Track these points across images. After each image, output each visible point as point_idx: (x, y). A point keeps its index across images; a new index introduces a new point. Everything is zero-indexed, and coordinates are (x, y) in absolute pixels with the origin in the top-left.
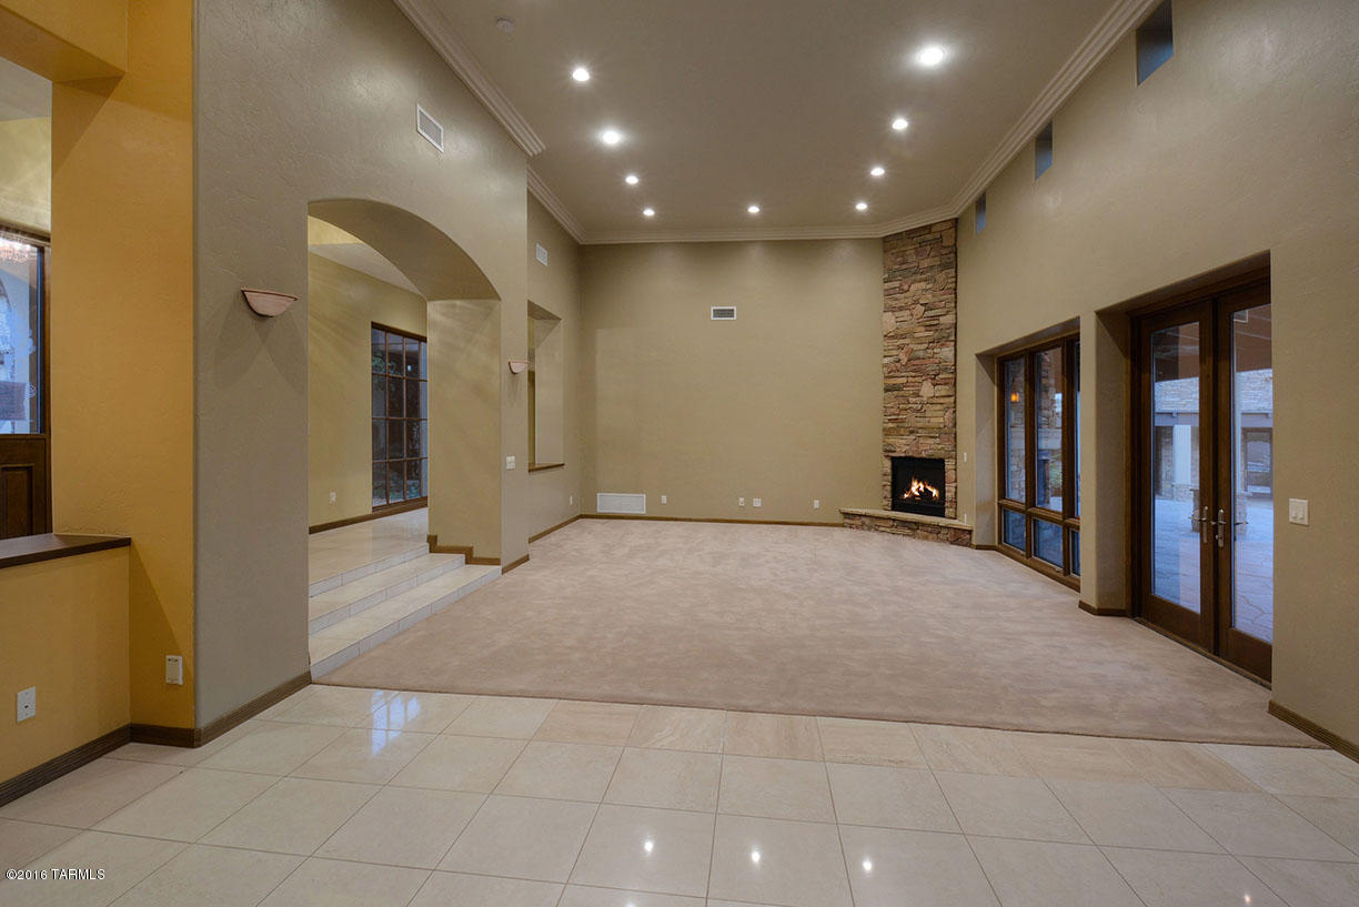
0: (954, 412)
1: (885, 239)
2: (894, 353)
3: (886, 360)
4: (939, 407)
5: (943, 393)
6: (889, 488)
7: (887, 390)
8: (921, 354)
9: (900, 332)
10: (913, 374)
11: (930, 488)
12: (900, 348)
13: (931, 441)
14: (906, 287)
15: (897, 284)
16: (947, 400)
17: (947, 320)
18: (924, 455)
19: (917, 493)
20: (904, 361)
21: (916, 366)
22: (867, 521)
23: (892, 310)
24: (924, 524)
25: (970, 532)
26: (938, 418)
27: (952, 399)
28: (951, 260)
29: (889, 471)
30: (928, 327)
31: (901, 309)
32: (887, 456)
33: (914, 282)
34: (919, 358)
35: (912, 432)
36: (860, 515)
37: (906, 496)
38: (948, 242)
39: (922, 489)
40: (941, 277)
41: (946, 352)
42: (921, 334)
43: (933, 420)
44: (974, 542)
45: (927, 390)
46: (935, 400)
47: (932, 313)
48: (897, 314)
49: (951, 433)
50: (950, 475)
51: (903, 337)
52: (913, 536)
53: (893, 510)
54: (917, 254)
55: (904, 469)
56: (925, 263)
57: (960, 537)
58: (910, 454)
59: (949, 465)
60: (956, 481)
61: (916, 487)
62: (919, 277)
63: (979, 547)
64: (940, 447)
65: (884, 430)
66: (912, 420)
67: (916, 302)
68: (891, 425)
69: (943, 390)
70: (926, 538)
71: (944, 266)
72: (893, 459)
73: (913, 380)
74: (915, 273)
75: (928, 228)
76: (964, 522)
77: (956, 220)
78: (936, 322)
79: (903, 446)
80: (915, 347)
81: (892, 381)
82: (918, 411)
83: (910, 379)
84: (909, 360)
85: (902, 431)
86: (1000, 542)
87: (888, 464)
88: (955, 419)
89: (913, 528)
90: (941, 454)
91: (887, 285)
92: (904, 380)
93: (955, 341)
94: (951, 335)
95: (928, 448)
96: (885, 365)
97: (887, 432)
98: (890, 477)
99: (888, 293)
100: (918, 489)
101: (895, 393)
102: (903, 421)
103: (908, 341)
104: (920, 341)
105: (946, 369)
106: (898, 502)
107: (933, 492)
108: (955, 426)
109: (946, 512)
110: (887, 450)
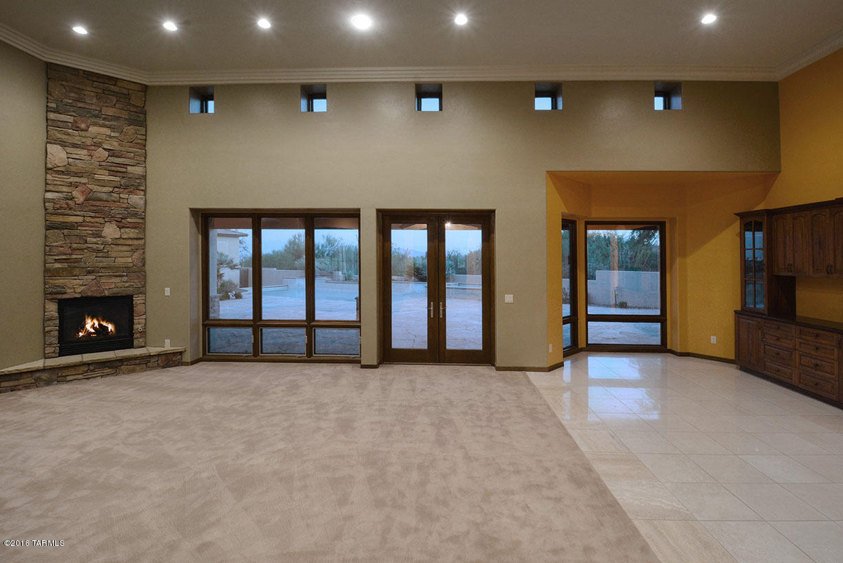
0: (143, 253)
1: (50, 66)
2: (65, 189)
3: (50, 195)
4: (125, 248)
5: (132, 236)
6: (56, 333)
7: (49, 228)
8: (104, 196)
9: (73, 169)
10: (93, 215)
11: (104, 324)
12: (72, 184)
13: (116, 279)
14: (83, 126)
15: (70, 119)
16: (136, 242)
17: (135, 170)
18: (107, 293)
19: (92, 330)
20: (80, 198)
21: (96, 207)
23: (62, 144)
25: (182, 353)
26: (125, 259)
27: (141, 242)
28: (139, 119)
29: (56, 314)
30: (113, 173)
31: (74, 146)
32: (51, 300)
33: (95, 124)
34: (100, 200)
35: (89, 273)
37: (81, 334)
39: (96, 325)
40: (130, 130)
41: (136, 199)
42: (102, 177)
43: (119, 260)
45: (110, 231)
46: (121, 242)
47: (118, 160)
48: (70, 150)
49: (139, 271)
50: (138, 309)
51: (76, 174)
53: (61, 354)
54: (99, 98)
56: (110, 112)
58: (89, 294)
59: (137, 300)
60: (145, 313)
61: (90, 324)
62: (101, 122)
64: (125, 285)
65: (46, 270)
66: (90, 260)
67: (98, 145)
68: (58, 265)
69: (132, 233)
71: (132, 122)
72: (60, 301)
73: (92, 220)
74: (96, 116)
75: (115, 80)
76: (166, 346)
77: (146, 87)
78: (124, 170)
79: (76, 286)
80: (95, 188)
81: (60, 219)
82: (99, 251)
83: (88, 219)
84: (87, 200)
85: (76, 271)
86: (204, 355)
87: (52, 308)
88: (144, 259)
90: (130, 291)
91: (53, 116)
92: (80, 219)
93: (146, 191)
94: (141, 184)
95: (111, 286)
96: (47, 201)
97: (50, 273)
98: (57, 321)
99: (55, 124)
100: (93, 326)
101: (66, 231)
102: (77, 261)
103: (84, 180)
104: (102, 183)
105: (135, 215)
106: (68, 344)
107: (110, 327)
108: (144, 265)
109: (136, 342)
110: (52, 293)
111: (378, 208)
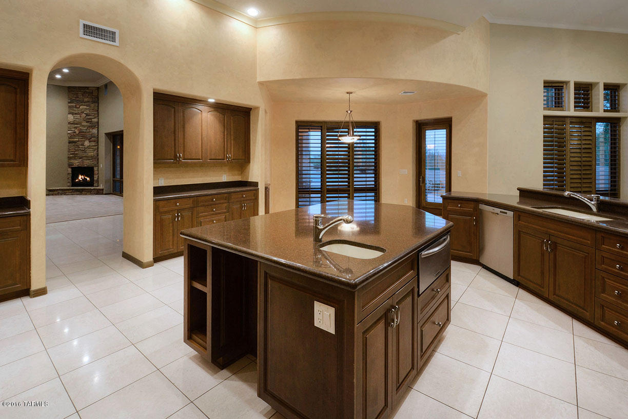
0: (98, 151)
1: (69, 88)
2: (73, 129)
3: (69, 132)
4: (91, 149)
5: (94, 145)
6: (70, 179)
7: (69, 143)
8: (85, 131)
9: (76, 122)
10: (81, 138)
11: (86, 178)
12: (75, 128)
13: (87, 161)
14: (78, 106)
15: (74, 105)
16: (95, 147)
17: (96, 120)
18: (85, 166)
19: (81, 180)
20: (77, 132)
21: (82, 135)
22: (60, 192)
23: (72, 114)
24: (85, 189)
25: (103, 189)
26: (91, 153)
27: (97, 147)
28: (96, 101)
29: (70, 172)
30: (87, 122)
31: (76, 114)
32: (69, 167)
33: (82, 105)
34: (83, 132)
35: (80, 158)
36: (58, 190)
37: (77, 180)
38: (95, 94)
39: (83, 178)
40: (93, 105)
41: (95, 131)
42: (84, 124)
43: (89, 154)
44: (104, 193)
45: (87, 143)
46: (90, 147)
47: (89, 117)
48: (75, 115)
49: (96, 158)
50: (96, 172)
51: (76, 124)
52: (81, 194)
53: (72, 186)
54: (83, 95)
55: (76, 171)
56: (87, 100)
57: (99, 192)
58: (80, 166)
59: (95, 169)
60: (98, 174)
61: (80, 177)
62: (84, 104)
63: (105, 194)
64: (92, 163)
65: (68, 157)
66: (80, 154)
67: (83, 112)
68: (71, 156)
69: (93, 144)
70: (86, 194)
71: (93, 102)
72: (72, 168)
73: (81, 140)
74: (82, 102)
75: (87, 88)
76: (101, 187)
77: (98, 88)
78: (91, 121)
79: (76, 163)
80: (82, 128)
81: (72, 140)
82: (84, 151)
84: (79, 132)
85: (76, 158)
86: (113, 191)
87: (70, 170)
88: (98, 153)
90: (93, 165)
91: (69, 105)
92: (77, 139)
93: (98, 128)
94: (97, 125)
95: (87, 163)
96: (69, 134)
97: (69, 158)
98: (71, 175)
99: (70, 107)
100: (81, 178)
101: (73, 144)
102: (77, 154)
103: (79, 126)
104: (84, 126)
105: (94, 137)
106: (74, 184)
107: (88, 179)
108: (98, 155)
109: (95, 185)
110: (70, 165)
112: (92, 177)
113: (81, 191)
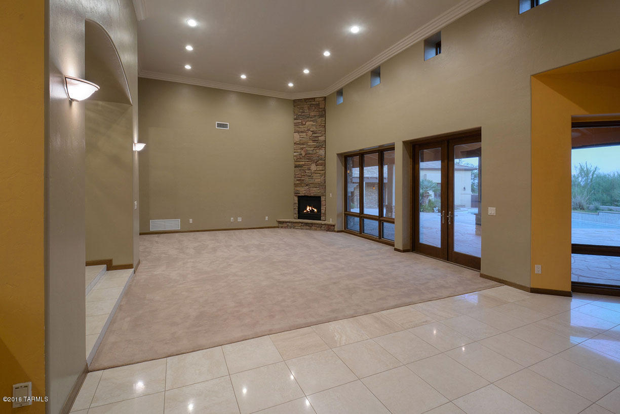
0: (325, 177)
1: (295, 101)
2: (299, 151)
3: (295, 154)
4: (318, 175)
6: (297, 209)
7: (295, 167)
8: (311, 152)
9: (302, 142)
10: (307, 160)
11: (313, 209)
12: (302, 149)
13: (314, 189)
14: (304, 123)
15: (300, 121)
16: (322, 172)
17: (322, 138)
18: (312, 195)
19: (309, 211)
20: (304, 154)
21: (309, 157)
22: (290, 224)
23: (298, 132)
25: (334, 226)
26: (318, 179)
27: (324, 172)
28: (323, 114)
29: (297, 202)
30: (314, 141)
31: (302, 132)
32: (296, 196)
33: (308, 121)
34: (310, 154)
35: (307, 185)
36: (286, 222)
37: (304, 212)
38: (322, 106)
39: (311, 209)
40: (319, 120)
41: (322, 152)
42: (310, 144)
43: (316, 180)
44: (336, 229)
45: (313, 167)
46: (317, 172)
47: (315, 135)
48: (301, 134)
49: (323, 185)
50: (323, 203)
51: (303, 144)
52: (310, 229)
53: (299, 218)
54: (309, 109)
55: (303, 201)
56: (312, 114)
57: (330, 228)
58: (306, 194)
59: (323, 199)
60: (325, 205)
61: (308, 208)
62: (310, 119)
63: (337, 232)
64: (319, 191)
65: (295, 184)
66: (307, 180)
67: (309, 130)
68: (297, 182)
69: (320, 168)
70: (316, 230)
71: (320, 116)
72: (299, 197)
73: (307, 163)
74: (308, 117)
76: (330, 221)
77: (325, 97)
78: (317, 139)
79: (303, 191)
80: (308, 149)
81: (298, 163)
82: (310, 176)
83: (306, 163)
84: (306, 154)
85: (303, 185)
86: (345, 229)
87: (296, 199)
88: (325, 179)
89: (310, 226)
90: (319, 194)
91: (296, 121)
92: (304, 163)
93: (325, 148)
94: (323, 145)
95: (314, 192)
96: (295, 156)
97: (296, 185)
98: (297, 205)
99: (296, 125)
101: (300, 168)
102: (303, 180)
103: (305, 146)
104: (310, 146)
105: (321, 159)
106: (301, 215)
107: (315, 210)
108: (325, 182)
109: (322, 218)
110: (296, 193)
111: (404, 140)
112: (319, 208)
113: (311, 225)
